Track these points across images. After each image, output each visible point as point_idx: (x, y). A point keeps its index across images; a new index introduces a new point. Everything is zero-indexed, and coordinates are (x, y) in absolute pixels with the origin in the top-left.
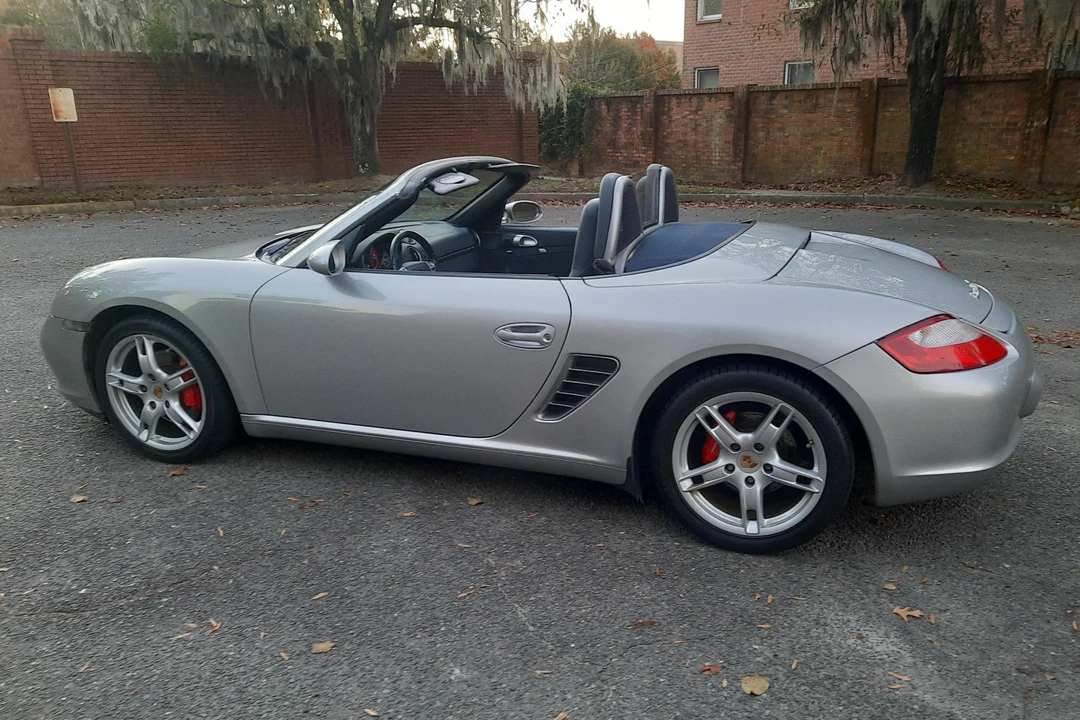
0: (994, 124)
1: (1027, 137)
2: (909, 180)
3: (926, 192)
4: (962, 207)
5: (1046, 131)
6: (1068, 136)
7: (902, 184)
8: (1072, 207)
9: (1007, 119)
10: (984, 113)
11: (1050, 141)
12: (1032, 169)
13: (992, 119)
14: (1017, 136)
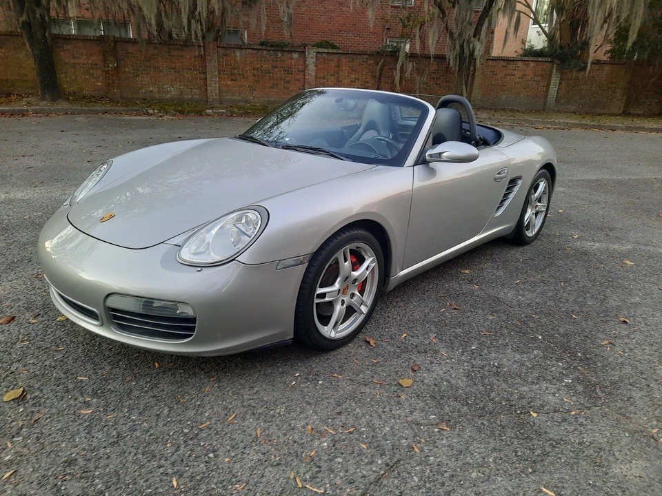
0: (82, 64)
1: (107, 72)
2: (47, 97)
3: (63, 105)
4: (97, 112)
5: (117, 69)
6: (129, 72)
7: (43, 99)
8: (154, 110)
9: (90, 62)
10: (74, 57)
11: (120, 75)
12: (115, 90)
13: (81, 61)
14: (99, 72)
